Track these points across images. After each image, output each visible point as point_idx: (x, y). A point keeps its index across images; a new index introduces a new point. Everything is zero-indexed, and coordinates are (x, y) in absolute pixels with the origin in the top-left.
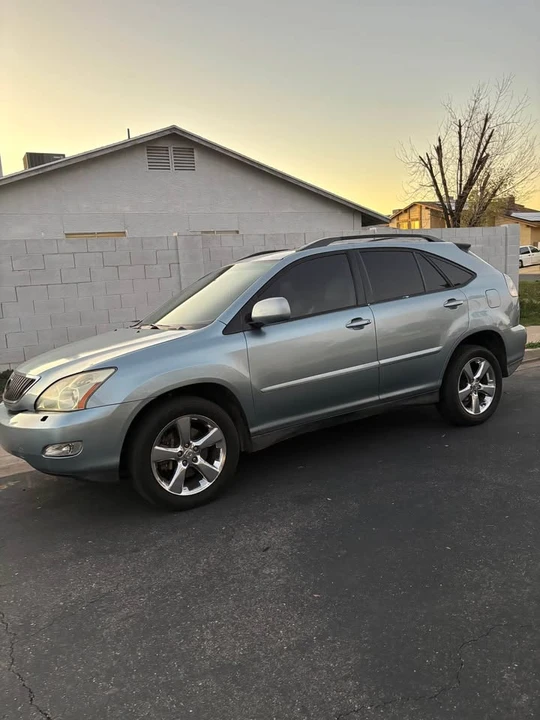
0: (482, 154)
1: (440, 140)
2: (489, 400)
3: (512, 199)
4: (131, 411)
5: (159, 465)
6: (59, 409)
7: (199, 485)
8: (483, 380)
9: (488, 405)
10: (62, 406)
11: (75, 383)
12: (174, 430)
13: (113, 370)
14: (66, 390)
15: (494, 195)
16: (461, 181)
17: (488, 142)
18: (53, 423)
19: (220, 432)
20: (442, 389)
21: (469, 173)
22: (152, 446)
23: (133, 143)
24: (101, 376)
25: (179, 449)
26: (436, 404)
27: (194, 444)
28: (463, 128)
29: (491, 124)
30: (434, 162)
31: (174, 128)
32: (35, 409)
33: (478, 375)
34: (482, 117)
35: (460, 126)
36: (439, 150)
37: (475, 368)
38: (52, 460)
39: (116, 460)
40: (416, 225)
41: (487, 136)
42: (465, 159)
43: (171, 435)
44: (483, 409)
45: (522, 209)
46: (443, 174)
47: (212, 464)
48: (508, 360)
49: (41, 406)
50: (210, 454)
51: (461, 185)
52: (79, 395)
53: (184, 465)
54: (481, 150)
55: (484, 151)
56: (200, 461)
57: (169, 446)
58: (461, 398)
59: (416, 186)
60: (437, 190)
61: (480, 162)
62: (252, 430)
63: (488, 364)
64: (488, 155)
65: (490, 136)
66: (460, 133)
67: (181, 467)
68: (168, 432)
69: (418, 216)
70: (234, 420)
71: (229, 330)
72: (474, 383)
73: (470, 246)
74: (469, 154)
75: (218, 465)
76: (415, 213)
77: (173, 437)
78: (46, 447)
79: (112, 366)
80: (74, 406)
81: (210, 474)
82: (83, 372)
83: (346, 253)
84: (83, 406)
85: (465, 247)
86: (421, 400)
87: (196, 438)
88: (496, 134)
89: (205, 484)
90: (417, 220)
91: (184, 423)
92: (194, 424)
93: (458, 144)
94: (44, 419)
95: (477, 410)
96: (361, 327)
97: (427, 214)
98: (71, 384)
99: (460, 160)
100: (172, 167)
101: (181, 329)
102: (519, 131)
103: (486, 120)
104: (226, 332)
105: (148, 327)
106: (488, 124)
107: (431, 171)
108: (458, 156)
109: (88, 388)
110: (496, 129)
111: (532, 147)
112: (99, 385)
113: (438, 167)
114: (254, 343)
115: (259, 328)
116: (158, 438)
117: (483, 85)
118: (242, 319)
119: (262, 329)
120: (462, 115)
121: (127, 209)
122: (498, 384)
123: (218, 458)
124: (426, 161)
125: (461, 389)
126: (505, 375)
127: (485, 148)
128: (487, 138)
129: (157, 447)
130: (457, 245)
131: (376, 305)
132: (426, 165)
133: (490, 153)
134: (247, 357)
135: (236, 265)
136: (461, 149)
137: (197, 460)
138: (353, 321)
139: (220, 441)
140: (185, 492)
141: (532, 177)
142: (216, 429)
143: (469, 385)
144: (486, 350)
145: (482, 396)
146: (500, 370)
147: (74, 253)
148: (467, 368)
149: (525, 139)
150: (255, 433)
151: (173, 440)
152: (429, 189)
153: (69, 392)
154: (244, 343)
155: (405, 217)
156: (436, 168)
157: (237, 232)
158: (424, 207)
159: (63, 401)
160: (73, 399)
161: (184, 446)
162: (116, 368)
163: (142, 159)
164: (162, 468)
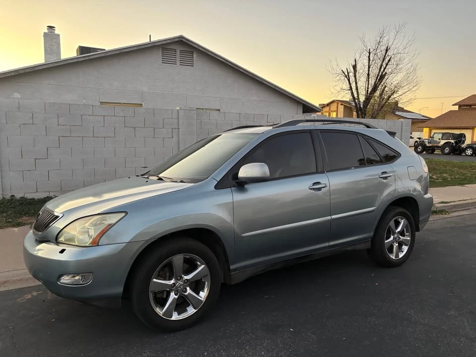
0: (383, 72)
1: (355, 61)
2: (405, 248)
3: (396, 103)
4: (136, 249)
5: (155, 294)
6: (76, 243)
7: (186, 311)
8: (402, 233)
9: (404, 253)
10: (79, 240)
11: (91, 223)
12: (170, 266)
13: (124, 214)
14: (84, 228)
15: (388, 99)
16: (368, 88)
17: (387, 65)
18: (69, 255)
19: (206, 268)
20: (373, 239)
21: (373, 83)
22: (150, 279)
23: (153, 44)
24: (113, 219)
25: (172, 282)
26: (368, 250)
27: (186, 277)
28: (371, 54)
29: (390, 53)
30: (351, 75)
31: (181, 37)
32: (57, 241)
33: (399, 229)
34: (384, 48)
35: (370, 53)
36: (355, 67)
37: (397, 224)
38: (65, 288)
39: (120, 290)
40: (334, 115)
41: (386, 60)
42: (371, 75)
43: (166, 269)
44: (401, 255)
45: (402, 110)
46: (356, 83)
47: (198, 294)
48: (421, 219)
49: (62, 239)
50: (197, 286)
51: (368, 91)
52: (93, 233)
53: (176, 295)
54: (382, 69)
55: (384, 70)
56: (189, 291)
57: (165, 279)
58: (387, 246)
59: (339, 89)
60: (352, 93)
61: (381, 77)
62: (232, 267)
63: (407, 222)
64: (386, 73)
65: (389, 61)
66: (369, 57)
67: (173, 296)
68: (165, 266)
69: (335, 109)
70: (217, 257)
71: (220, 186)
72: (396, 235)
73: (396, 133)
74: (375, 71)
75: (203, 295)
76: (334, 107)
77: (168, 272)
78: (61, 275)
79: (123, 211)
80: (88, 241)
81: (196, 303)
82: (99, 214)
83: (310, 132)
84: (96, 243)
85: (392, 134)
86: (358, 247)
87: (187, 273)
88: (392, 60)
89: (191, 311)
90: (335, 111)
91: (178, 260)
92: (186, 261)
93: (367, 64)
94: (62, 251)
95: (397, 256)
96: (319, 189)
97: (341, 108)
98: (88, 223)
99: (368, 75)
100: (178, 63)
101: (182, 182)
102: (407, 59)
103: (387, 51)
104: (217, 187)
105: (155, 178)
106: (387, 53)
107: (349, 80)
108: (367, 72)
109: (103, 227)
110: (392, 56)
111: (415, 70)
112: (111, 226)
113: (353, 78)
114: (239, 197)
115: (243, 186)
116: (156, 272)
117: (387, 27)
118: (230, 177)
119: (246, 186)
120: (371, 46)
121: (145, 89)
122: (413, 237)
123: (203, 290)
124: (346, 73)
125: (386, 240)
126: (418, 230)
127: (385, 69)
128: (387, 62)
129: (155, 280)
130: (387, 132)
131: (329, 173)
132: (346, 76)
133: (388, 72)
134: (233, 208)
135: (224, 135)
136: (369, 68)
137: (186, 291)
138: (314, 184)
139: (206, 276)
140: (175, 317)
141: (414, 89)
142: (203, 266)
143: (392, 237)
144: (405, 211)
145: (400, 245)
146: (414, 226)
147: (104, 116)
148: (392, 223)
149: (410, 65)
150: (235, 270)
151: (168, 274)
152: (347, 92)
153: (86, 230)
154: (230, 197)
155: (327, 109)
156: (352, 79)
157: (219, 110)
158: (340, 103)
159: (81, 237)
160: (89, 235)
161: (177, 279)
162: (126, 213)
163: (158, 56)
164: (158, 296)
